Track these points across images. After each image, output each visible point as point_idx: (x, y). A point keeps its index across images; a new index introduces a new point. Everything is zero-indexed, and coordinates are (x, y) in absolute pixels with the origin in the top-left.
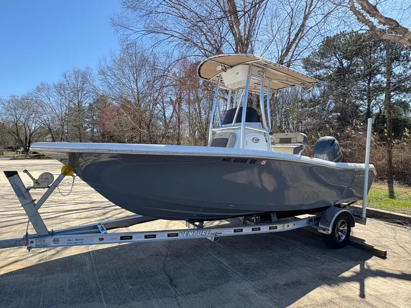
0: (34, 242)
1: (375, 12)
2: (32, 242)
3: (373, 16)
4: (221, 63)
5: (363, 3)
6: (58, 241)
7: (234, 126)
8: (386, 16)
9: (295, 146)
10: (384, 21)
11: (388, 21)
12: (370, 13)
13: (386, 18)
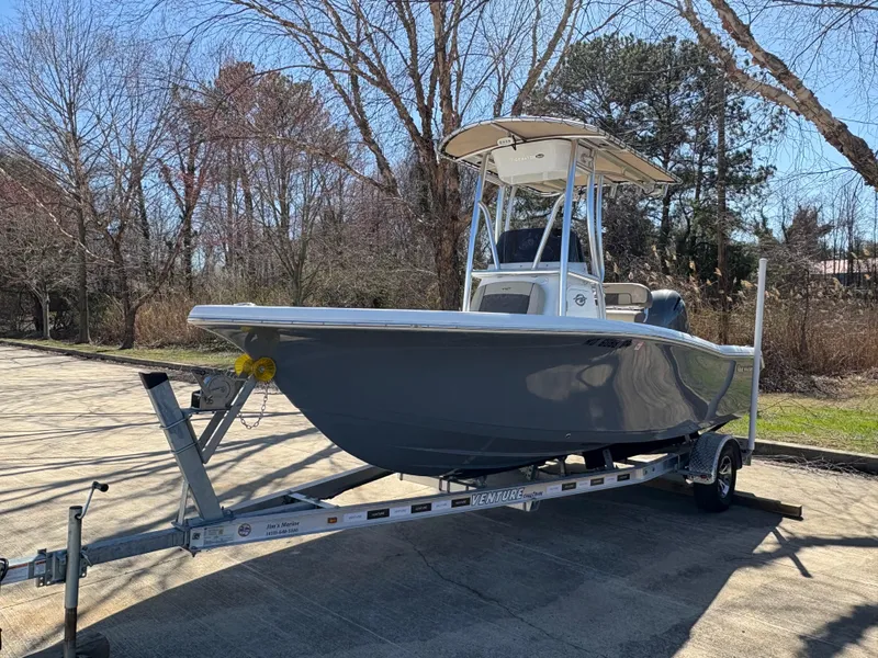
0: (201, 537)
1: (747, 39)
2: (197, 536)
3: (744, 45)
4: (509, 131)
5: (727, 16)
6: (249, 529)
7: (537, 269)
8: (766, 50)
9: (635, 312)
10: (762, 60)
11: (770, 61)
12: (737, 39)
13: (767, 54)
